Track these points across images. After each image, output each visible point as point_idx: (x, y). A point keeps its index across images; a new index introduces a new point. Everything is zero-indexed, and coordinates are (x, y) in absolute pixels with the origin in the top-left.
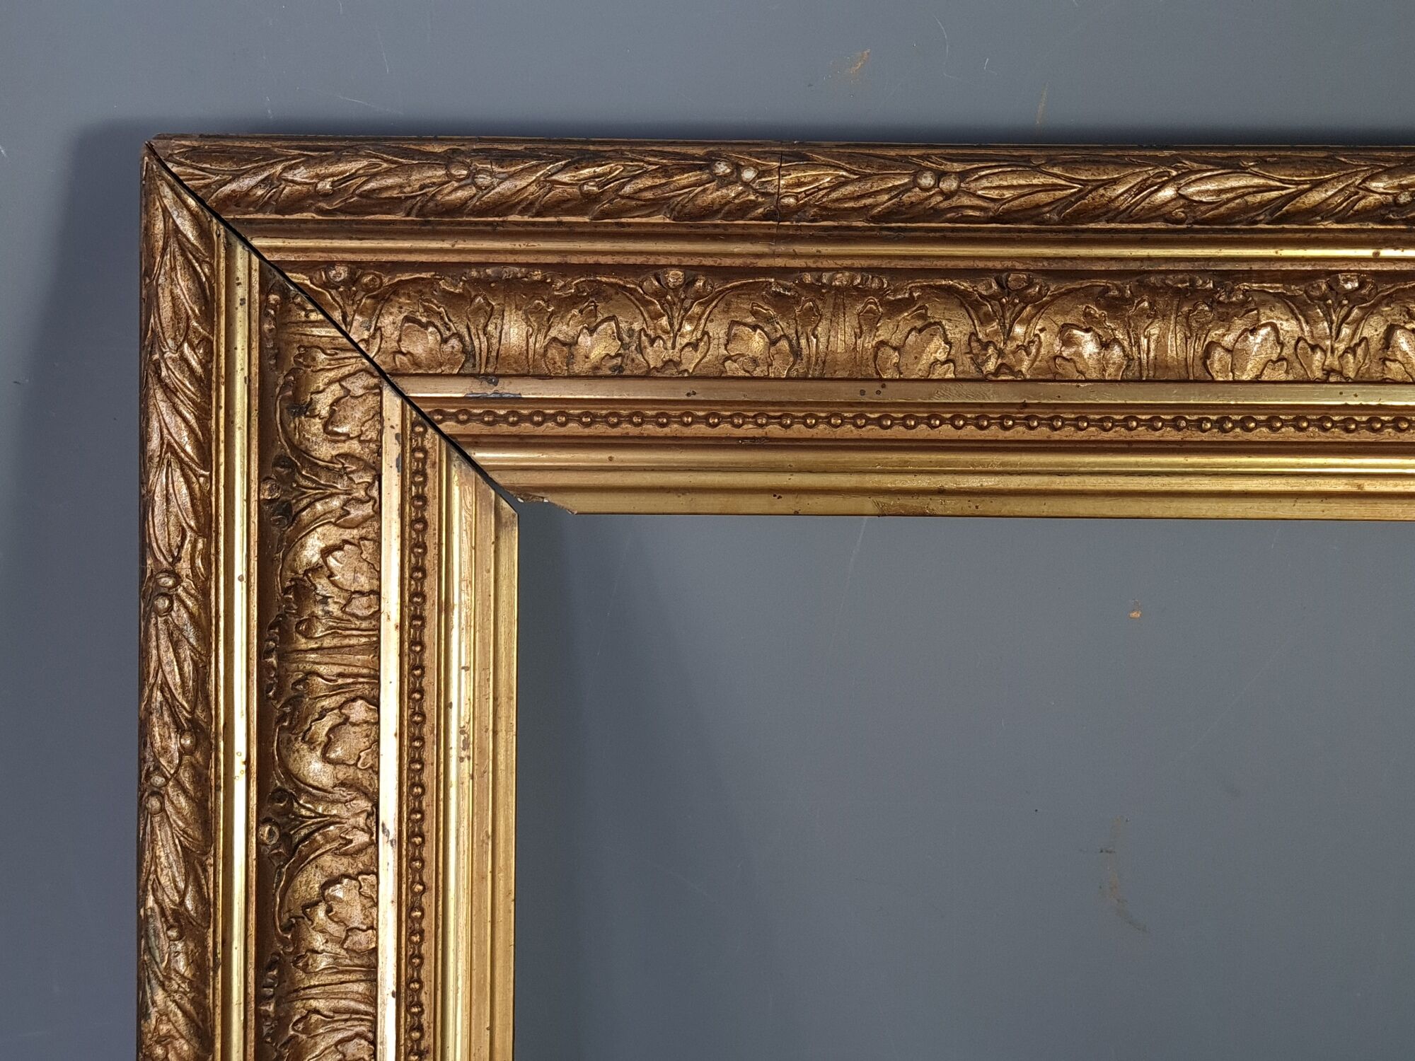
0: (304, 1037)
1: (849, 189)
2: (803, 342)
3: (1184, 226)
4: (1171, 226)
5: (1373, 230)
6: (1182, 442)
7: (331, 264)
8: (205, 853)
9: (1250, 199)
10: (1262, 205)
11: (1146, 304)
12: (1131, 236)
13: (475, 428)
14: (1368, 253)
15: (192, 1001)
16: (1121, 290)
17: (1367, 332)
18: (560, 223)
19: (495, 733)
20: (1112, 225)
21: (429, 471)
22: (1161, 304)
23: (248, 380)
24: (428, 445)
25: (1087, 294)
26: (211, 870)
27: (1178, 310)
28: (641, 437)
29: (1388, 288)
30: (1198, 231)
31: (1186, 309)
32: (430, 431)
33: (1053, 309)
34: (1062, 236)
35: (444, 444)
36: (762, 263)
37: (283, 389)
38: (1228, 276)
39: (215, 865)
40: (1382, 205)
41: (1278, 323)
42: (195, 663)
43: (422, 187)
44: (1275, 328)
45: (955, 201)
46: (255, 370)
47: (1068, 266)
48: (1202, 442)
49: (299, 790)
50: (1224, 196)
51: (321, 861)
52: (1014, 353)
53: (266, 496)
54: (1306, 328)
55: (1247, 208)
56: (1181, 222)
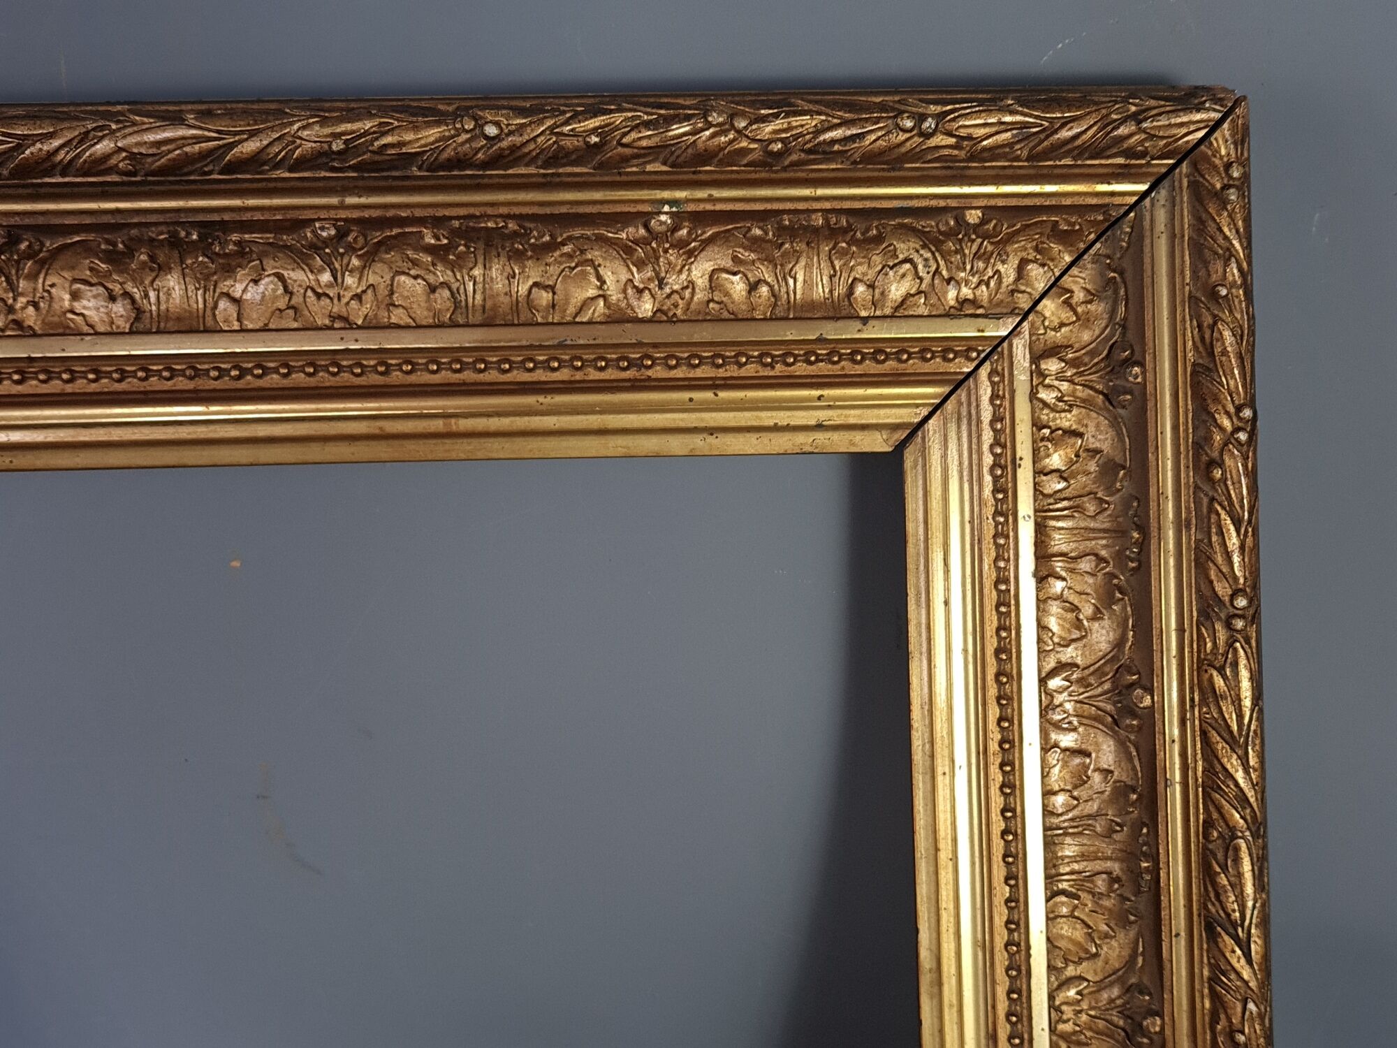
3: (138, 179)
4: (125, 178)
5: (325, 178)
6: (195, 391)
9: (187, 149)
10: (203, 155)
11: (144, 257)
12: (91, 189)
14: (334, 201)
16: (115, 245)
17: (372, 279)
20: (67, 180)
22: (161, 259)
25: (86, 249)
27: (182, 262)
29: (377, 236)
30: (154, 183)
31: (189, 261)
33: (57, 265)
34: (21, 191)
38: (212, 228)
40: (321, 154)
41: (285, 273)
44: (280, 277)
47: (41, 220)
48: (214, 390)
50: (164, 148)
52: (23, 308)
54: (311, 277)
55: (189, 159)
56: (134, 174)
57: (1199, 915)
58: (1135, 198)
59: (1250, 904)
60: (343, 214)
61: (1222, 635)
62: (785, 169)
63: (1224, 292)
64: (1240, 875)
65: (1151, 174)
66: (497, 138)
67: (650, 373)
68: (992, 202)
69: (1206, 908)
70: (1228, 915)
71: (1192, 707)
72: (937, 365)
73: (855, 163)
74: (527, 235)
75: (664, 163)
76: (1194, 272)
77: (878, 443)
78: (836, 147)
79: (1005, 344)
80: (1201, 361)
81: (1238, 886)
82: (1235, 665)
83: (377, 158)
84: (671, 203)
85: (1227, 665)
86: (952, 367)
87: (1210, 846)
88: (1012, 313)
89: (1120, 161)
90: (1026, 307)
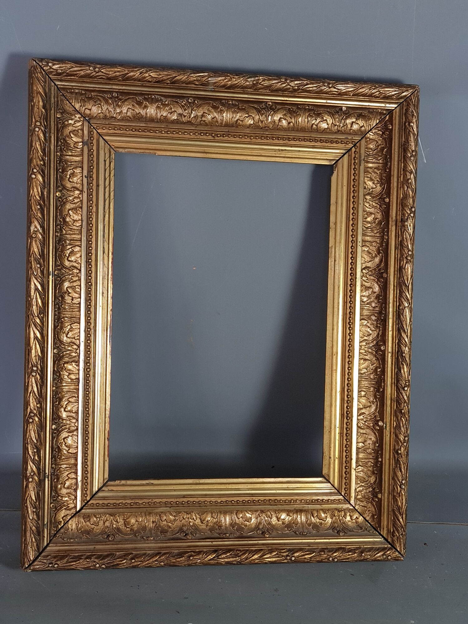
0: (219, 110)
1: (408, 236)
2: (369, 230)
7: (392, 125)
8: (269, 90)
10: (402, 325)
13: (353, 155)
15: (239, 85)
18: (401, 175)
19: (284, 157)
21: (344, 145)
23: (369, 106)
24: (350, 144)
26: (265, 91)
27: (376, 312)
28: (350, 192)
29: (380, 358)
30: (396, 313)
31: (376, 314)
32: (353, 145)
34: (396, 284)
35: (349, 148)
36: (390, 219)
37: (364, 113)
38: (384, 322)
39: (266, 92)
40: (402, 351)
42: (311, 90)
43: (411, 145)
45: (405, 259)
46: (371, 107)
47: (388, 285)
49: (274, 112)
50: (405, 317)
51: (258, 115)
53: (343, 108)
57: (218, 548)
58: (382, 534)
59: (223, 560)
60: (386, 352)
61: (285, 554)
62: (393, 453)
63: (363, 555)
64: (230, 558)
65: (388, 537)
66: (404, 390)
67: (345, 418)
68: (383, 501)
69: (220, 550)
70: (220, 555)
71: (267, 547)
72: (344, 486)
73: (394, 469)
74: (378, 392)
75: (396, 426)
76: (366, 548)
77: (325, 471)
78: (398, 465)
79: (348, 503)
80: (347, 549)
81: (227, 557)
82: (278, 557)
83: (400, 363)
84: (386, 426)
85: (278, 556)
86: (343, 490)
87: (235, 551)
88: (355, 505)
89: (392, 531)
90: (356, 508)
